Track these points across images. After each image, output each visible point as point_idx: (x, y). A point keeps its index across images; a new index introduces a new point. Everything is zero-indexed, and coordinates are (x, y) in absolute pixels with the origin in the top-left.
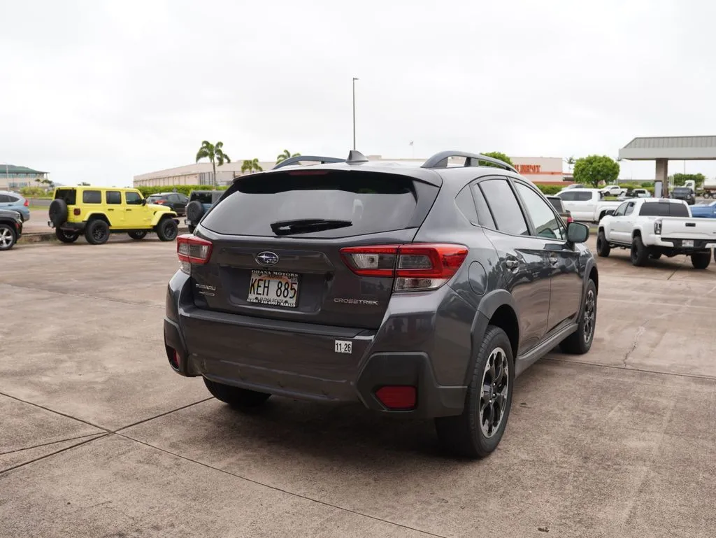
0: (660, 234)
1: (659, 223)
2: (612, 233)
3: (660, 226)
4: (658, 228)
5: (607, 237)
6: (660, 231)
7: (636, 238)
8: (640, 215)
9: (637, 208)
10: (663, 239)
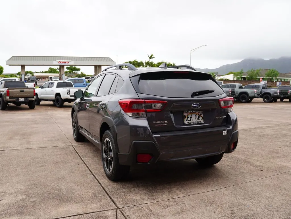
0: (69, 94)
1: (69, 90)
2: (42, 95)
3: (69, 91)
4: (68, 92)
5: (39, 97)
6: (70, 93)
7: (58, 97)
8: (57, 87)
9: (55, 85)
10: (71, 96)
